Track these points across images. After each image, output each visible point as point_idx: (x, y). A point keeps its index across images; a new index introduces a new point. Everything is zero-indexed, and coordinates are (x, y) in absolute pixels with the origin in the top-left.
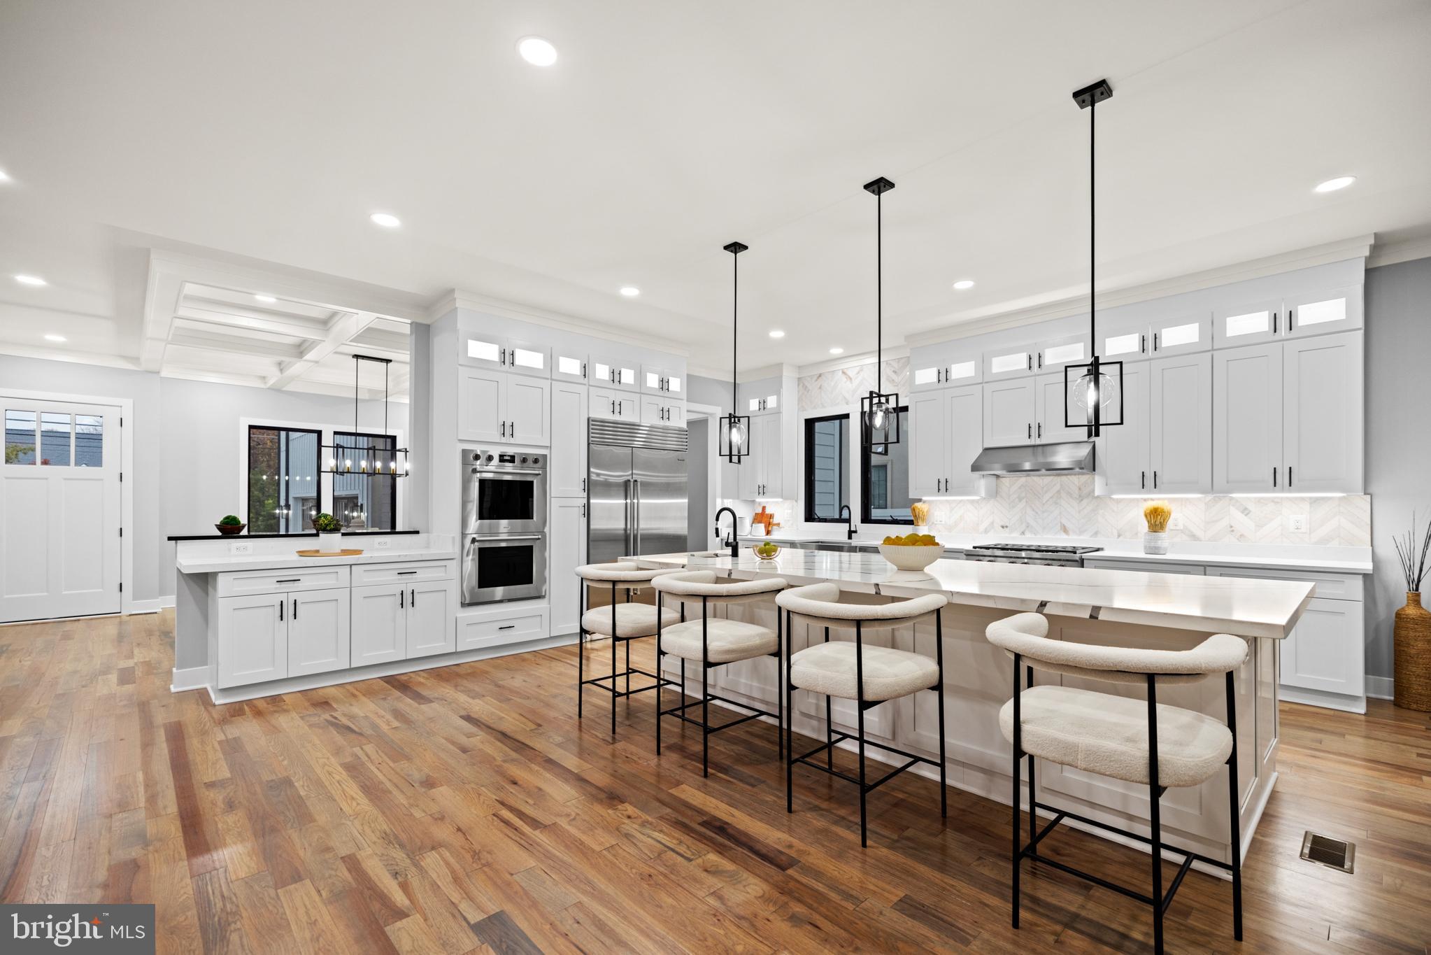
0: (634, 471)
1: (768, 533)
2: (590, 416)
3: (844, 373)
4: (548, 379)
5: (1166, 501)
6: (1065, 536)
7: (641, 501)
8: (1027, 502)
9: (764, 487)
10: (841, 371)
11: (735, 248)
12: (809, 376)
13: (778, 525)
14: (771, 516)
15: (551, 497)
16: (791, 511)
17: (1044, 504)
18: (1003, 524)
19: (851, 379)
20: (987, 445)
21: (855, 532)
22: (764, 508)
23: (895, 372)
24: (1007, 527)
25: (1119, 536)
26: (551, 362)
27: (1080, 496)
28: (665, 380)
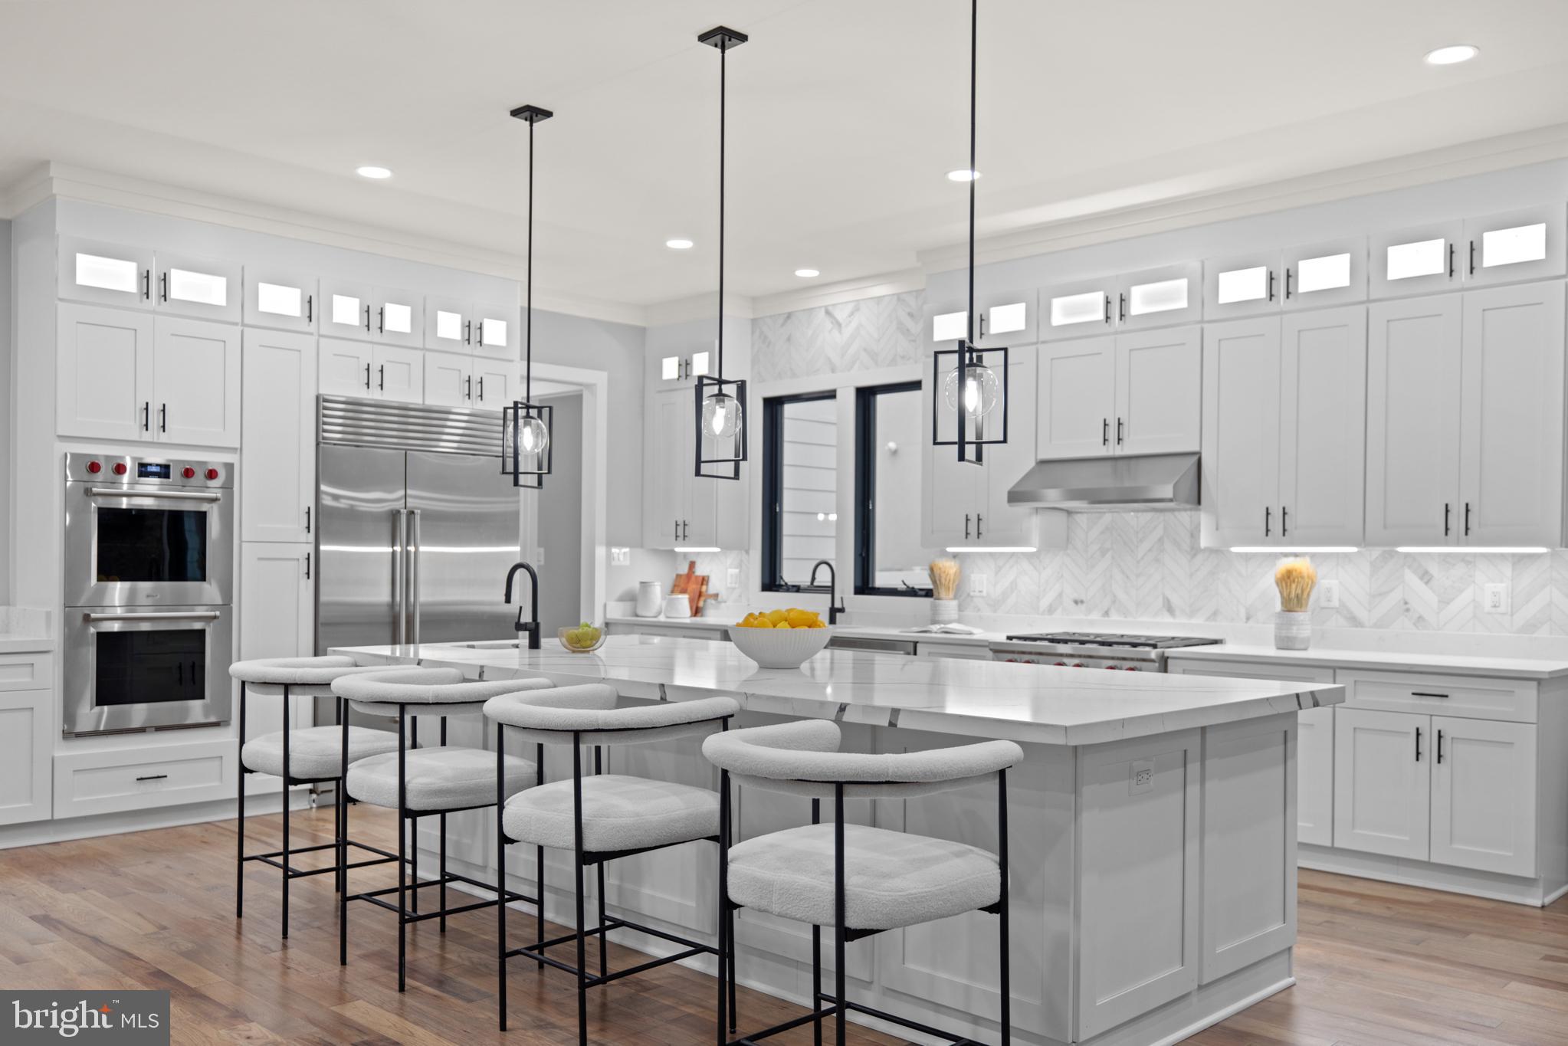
0: (409, 492)
1: (697, 611)
2: (321, 392)
3: (828, 313)
4: (236, 324)
5: (1308, 559)
6: (1168, 619)
7: (422, 549)
8: (1113, 558)
9: (685, 525)
10: (823, 310)
11: (532, 114)
12: (771, 317)
13: (716, 596)
14: (704, 580)
15: (241, 541)
16: (737, 571)
17: (1138, 562)
18: (1076, 596)
19: (839, 325)
20: (1042, 456)
21: (842, 610)
22: (692, 565)
23: (911, 315)
24: (1082, 602)
25: (1248, 619)
26: (242, 292)
27: (1192, 548)
28: (474, 325)
